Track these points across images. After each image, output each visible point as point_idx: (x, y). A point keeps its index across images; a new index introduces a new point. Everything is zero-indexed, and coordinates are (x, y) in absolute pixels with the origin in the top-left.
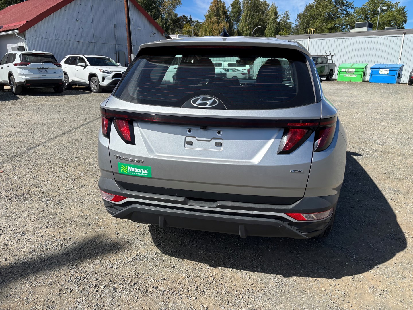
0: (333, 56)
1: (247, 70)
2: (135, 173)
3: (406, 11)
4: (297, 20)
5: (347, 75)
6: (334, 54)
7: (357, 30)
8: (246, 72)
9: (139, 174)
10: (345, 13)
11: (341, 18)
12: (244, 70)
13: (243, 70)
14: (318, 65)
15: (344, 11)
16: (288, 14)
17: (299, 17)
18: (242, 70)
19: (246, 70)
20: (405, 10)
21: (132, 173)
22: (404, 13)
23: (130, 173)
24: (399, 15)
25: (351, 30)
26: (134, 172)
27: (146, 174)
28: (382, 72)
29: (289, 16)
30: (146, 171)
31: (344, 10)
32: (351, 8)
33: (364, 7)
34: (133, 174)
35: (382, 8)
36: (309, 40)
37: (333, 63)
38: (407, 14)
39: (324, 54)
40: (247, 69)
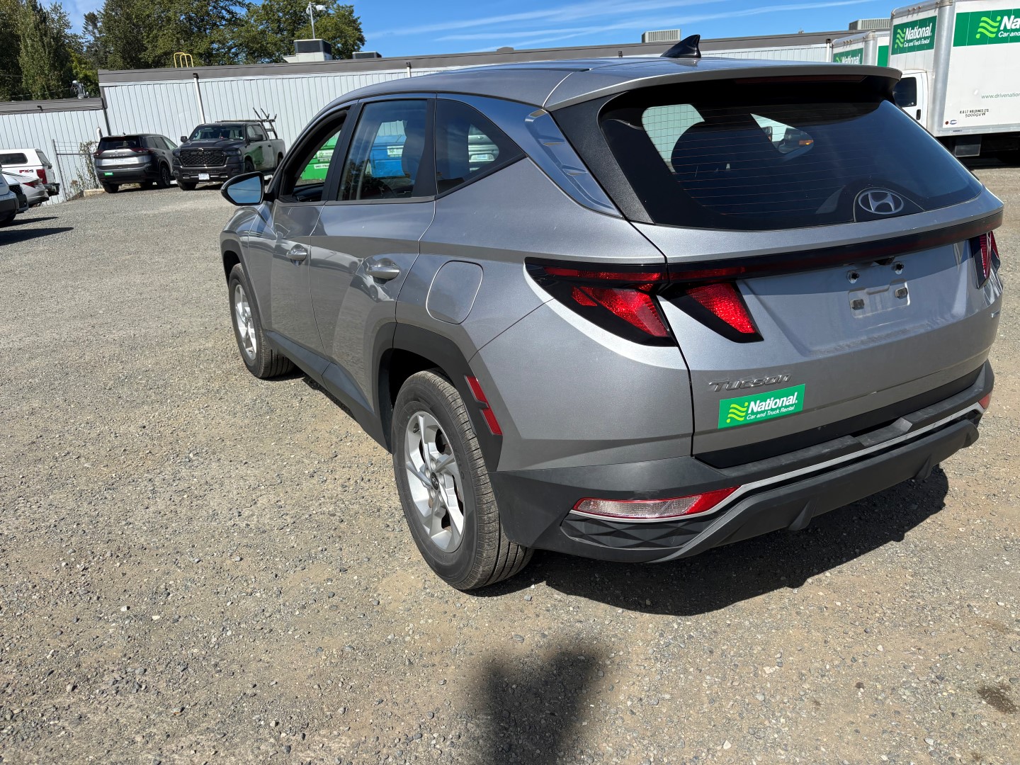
0: (273, 121)
1: (35, 172)
2: (763, 415)
3: (359, 18)
4: (86, 28)
5: (322, 165)
6: (275, 117)
7: (302, 58)
8: (35, 176)
9: (774, 413)
10: (228, 16)
11: (221, 27)
12: (27, 171)
13: (21, 171)
14: (251, 144)
15: (223, 11)
16: (62, 11)
17: (89, 23)
18: (19, 174)
19: (32, 171)
20: (355, 15)
21: (759, 416)
22: (355, 21)
23: (753, 417)
24: (346, 24)
25: (289, 59)
26: (762, 412)
27: (792, 405)
28: (394, 153)
29: (66, 18)
30: (792, 400)
31: (222, 8)
32: (238, 4)
33: (268, 4)
34: (761, 417)
35: (315, 8)
36: (198, 83)
37: (279, 138)
38: (360, 23)
39: (253, 117)
40: (35, 169)
